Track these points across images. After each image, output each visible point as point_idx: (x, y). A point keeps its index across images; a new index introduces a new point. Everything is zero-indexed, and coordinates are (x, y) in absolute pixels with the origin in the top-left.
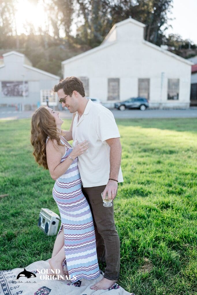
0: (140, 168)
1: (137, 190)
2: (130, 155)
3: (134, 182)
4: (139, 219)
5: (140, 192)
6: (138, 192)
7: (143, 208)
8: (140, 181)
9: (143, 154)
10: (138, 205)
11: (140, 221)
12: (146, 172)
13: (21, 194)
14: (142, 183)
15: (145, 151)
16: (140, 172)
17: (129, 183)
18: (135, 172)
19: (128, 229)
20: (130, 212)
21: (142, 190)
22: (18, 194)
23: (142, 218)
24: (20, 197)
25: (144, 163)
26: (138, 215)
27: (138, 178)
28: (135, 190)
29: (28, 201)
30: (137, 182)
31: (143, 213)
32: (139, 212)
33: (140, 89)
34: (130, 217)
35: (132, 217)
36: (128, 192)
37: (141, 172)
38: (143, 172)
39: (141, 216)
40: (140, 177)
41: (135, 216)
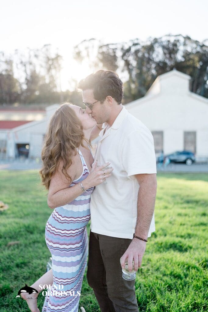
0: (180, 220)
1: (174, 244)
2: (170, 206)
3: (172, 234)
4: (173, 279)
5: (178, 247)
6: (175, 247)
7: (179, 265)
8: (179, 234)
9: (185, 205)
10: (174, 261)
11: (175, 281)
12: (187, 225)
13: (34, 242)
14: (182, 237)
15: (188, 202)
16: (179, 224)
17: (165, 235)
18: (173, 224)
19: (157, 291)
20: (163, 269)
21: (181, 244)
22: (31, 241)
23: (177, 278)
24: (32, 245)
25: (186, 215)
26: (173, 274)
27: (177, 230)
28: (172, 243)
29: (40, 251)
30: (175, 234)
31: (178, 271)
32: (174, 269)
33: (186, 142)
34: (161, 276)
35: (164, 275)
36: (163, 245)
37: (181, 225)
38: (184, 225)
39: (176, 275)
40: (179, 229)
41: (168, 275)
